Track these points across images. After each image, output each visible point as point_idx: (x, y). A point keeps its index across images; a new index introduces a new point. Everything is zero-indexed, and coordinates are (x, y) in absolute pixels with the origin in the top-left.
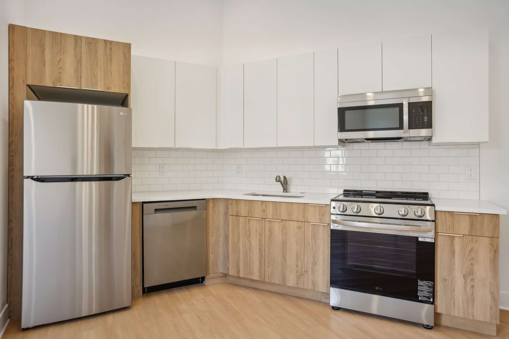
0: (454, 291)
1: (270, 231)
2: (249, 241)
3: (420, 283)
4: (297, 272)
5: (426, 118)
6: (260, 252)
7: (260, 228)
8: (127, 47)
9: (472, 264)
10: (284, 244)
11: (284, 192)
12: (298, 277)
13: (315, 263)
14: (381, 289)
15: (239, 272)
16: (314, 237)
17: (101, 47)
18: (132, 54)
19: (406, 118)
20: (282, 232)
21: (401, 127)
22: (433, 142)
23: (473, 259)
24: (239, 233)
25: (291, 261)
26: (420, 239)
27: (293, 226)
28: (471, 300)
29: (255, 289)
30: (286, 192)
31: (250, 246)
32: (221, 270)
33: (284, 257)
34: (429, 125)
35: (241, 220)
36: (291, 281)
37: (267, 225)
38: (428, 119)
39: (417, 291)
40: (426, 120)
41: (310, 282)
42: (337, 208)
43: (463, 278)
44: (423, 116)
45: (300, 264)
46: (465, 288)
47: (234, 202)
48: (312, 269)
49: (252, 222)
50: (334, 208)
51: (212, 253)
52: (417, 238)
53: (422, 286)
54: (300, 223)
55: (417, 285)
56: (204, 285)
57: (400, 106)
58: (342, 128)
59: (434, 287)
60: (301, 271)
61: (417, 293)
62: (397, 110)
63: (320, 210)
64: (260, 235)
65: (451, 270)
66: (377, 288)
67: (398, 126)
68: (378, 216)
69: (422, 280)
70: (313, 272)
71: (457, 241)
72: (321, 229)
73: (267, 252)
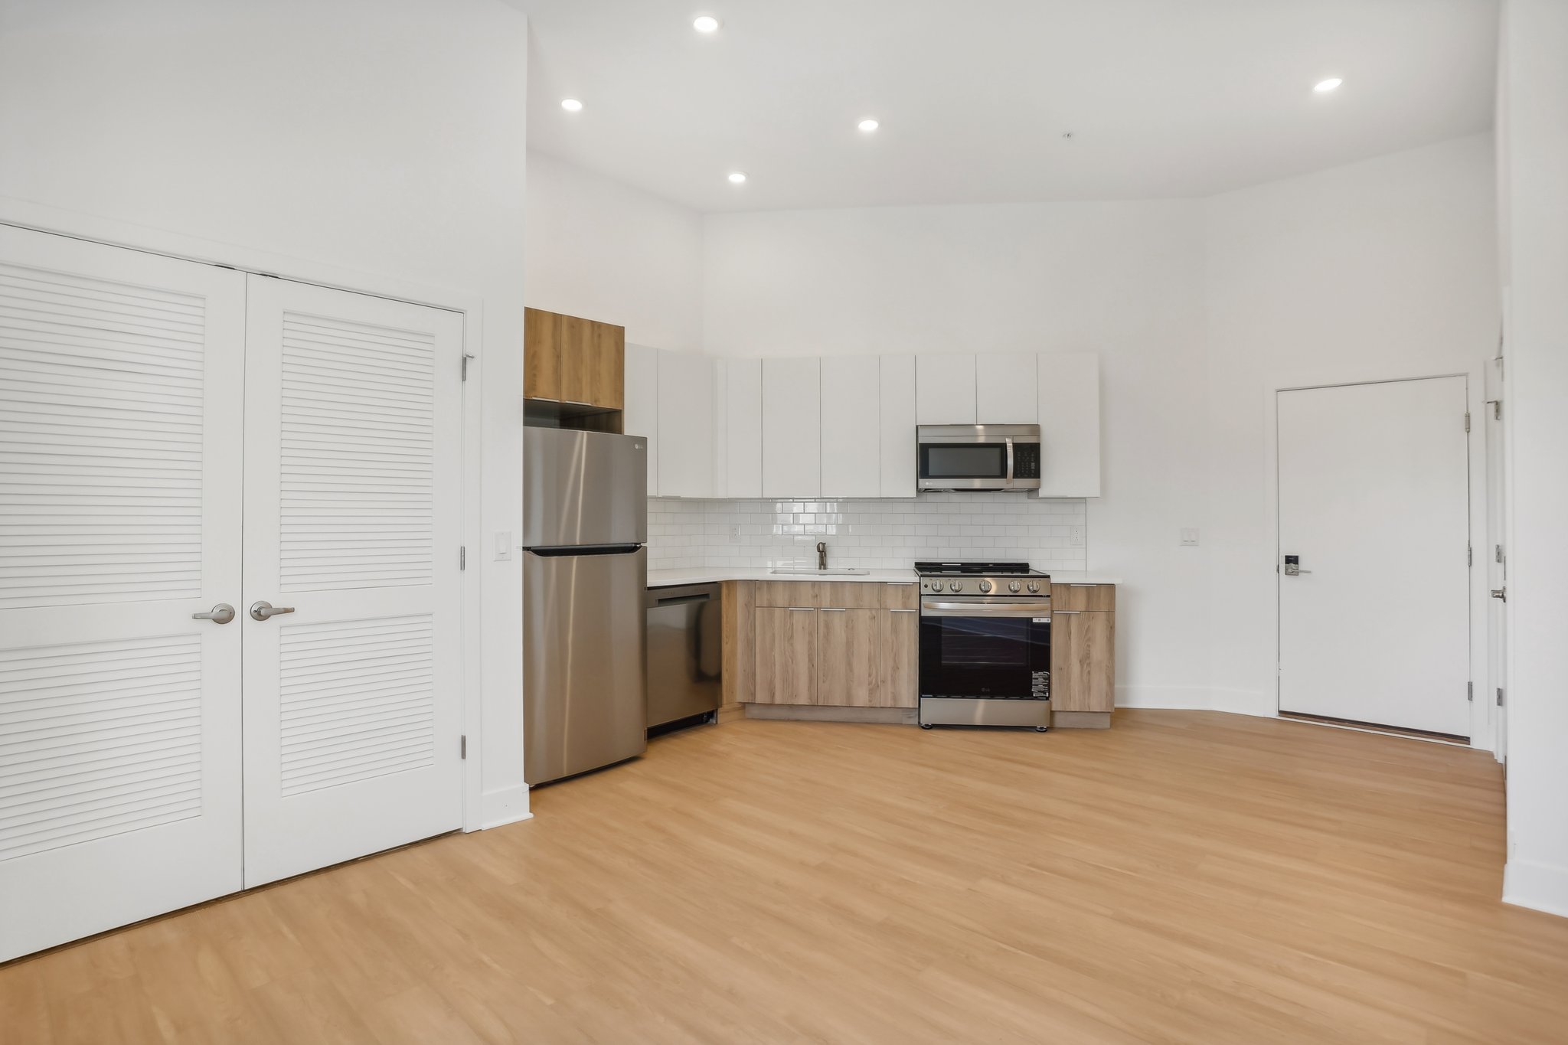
0: (1070, 681)
1: (827, 626)
2: (792, 645)
3: (1034, 675)
4: (869, 684)
5: (1033, 464)
6: (811, 660)
7: (809, 624)
8: (619, 332)
9: (1089, 646)
10: (849, 644)
11: (820, 568)
12: (872, 692)
13: (896, 668)
14: (989, 690)
15: (773, 696)
16: (895, 630)
17: (587, 332)
18: (626, 340)
19: (1010, 462)
20: (847, 627)
21: (1003, 474)
22: (1040, 496)
23: (1089, 640)
24: (774, 635)
25: (861, 668)
26: (1035, 620)
27: (863, 616)
28: (1087, 689)
29: (797, 721)
30: (825, 569)
31: (793, 652)
32: (740, 697)
33: (849, 664)
34: (1037, 474)
35: (778, 613)
36: (861, 698)
37: (822, 617)
38: (1035, 467)
39: (1030, 686)
40: (1033, 468)
41: (890, 696)
42: (930, 587)
43: (1079, 664)
44: (1030, 462)
45: (874, 672)
46: (1082, 675)
47: (765, 586)
48: (892, 676)
49: (796, 616)
50: (926, 586)
51: (727, 670)
52: (1032, 619)
53: (1037, 679)
54: (874, 611)
55: (1031, 679)
56: (711, 725)
57: (1003, 446)
58: (924, 471)
59: (1048, 678)
60: (876, 681)
61: (1031, 688)
62: (997, 451)
63: (903, 591)
64: (810, 634)
65: (1067, 657)
66: (983, 690)
67: (998, 474)
68: (982, 594)
69: (1037, 671)
70: (894, 681)
71: (1073, 619)
72: (905, 618)
73: (822, 657)
